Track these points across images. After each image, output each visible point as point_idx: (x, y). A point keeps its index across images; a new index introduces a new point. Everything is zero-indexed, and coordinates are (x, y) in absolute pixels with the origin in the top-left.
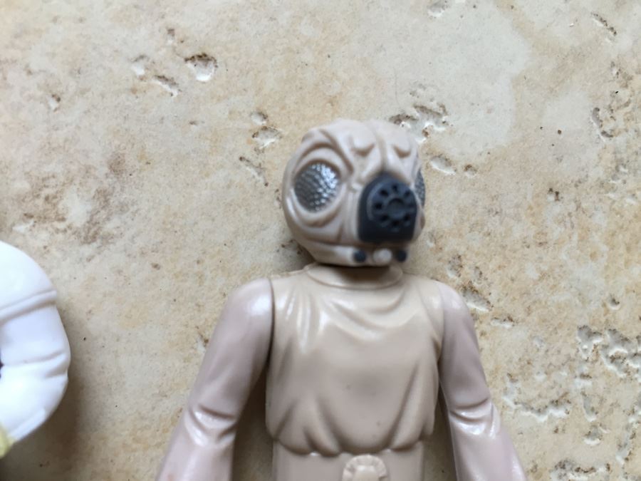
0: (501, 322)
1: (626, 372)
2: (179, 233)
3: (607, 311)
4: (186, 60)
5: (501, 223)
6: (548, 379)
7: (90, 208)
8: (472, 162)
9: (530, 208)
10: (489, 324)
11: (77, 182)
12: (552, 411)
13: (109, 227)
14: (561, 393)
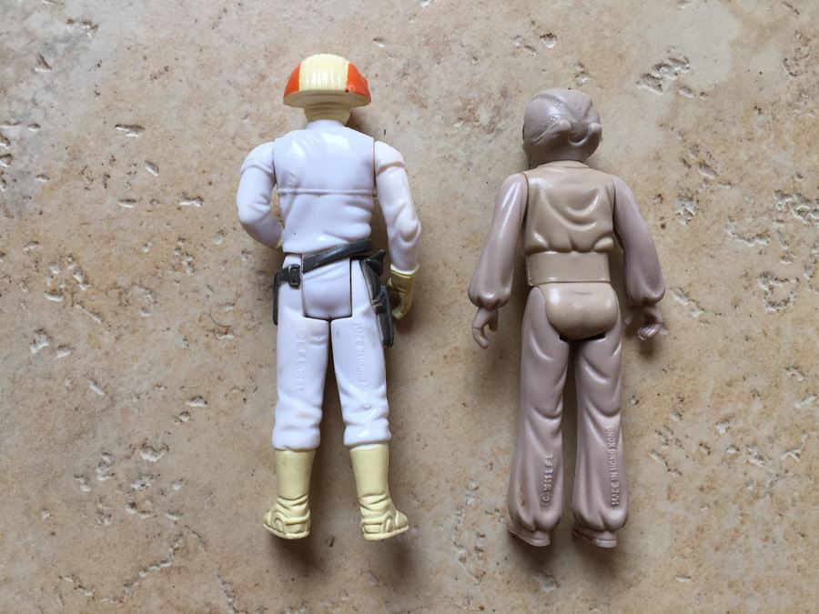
0: (724, 185)
1: (809, 221)
3: (795, 182)
4: (541, 37)
5: (723, 127)
6: (755, 221)
7: (490, 115)
8: (705, 90)
9: (742, 118)
10: (716, 186)
11: (485, 102)
12: (757, 241)
14: (764, 230)
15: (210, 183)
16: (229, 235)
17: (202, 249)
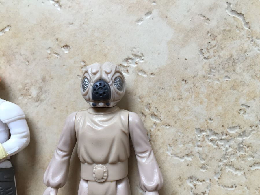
0: (165, 126)
1: (217, 145)
2: (61, 98)
3: (208, 123)
4: (62, 47)
5: (164, 92)
6: (184, 146)
7: (37, 92)
8: (153, 72)
9: (175, 86)
10: (161, 127)
11: (34, 85)
12: (186, 158)
13: (42, 97)
14: (189, 152)
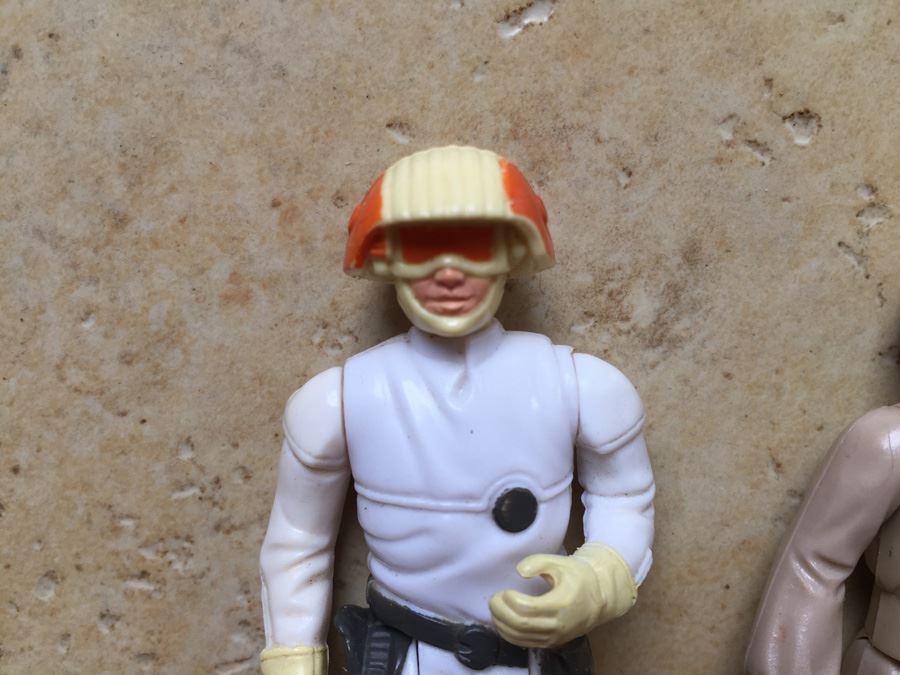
2: (757, 336)
4: (784, 118)
7: (657, 305)
11: (645, 275)
13: (678, 328)
15: (16, 470)
16: (69, 580)
17: (13, 611)
